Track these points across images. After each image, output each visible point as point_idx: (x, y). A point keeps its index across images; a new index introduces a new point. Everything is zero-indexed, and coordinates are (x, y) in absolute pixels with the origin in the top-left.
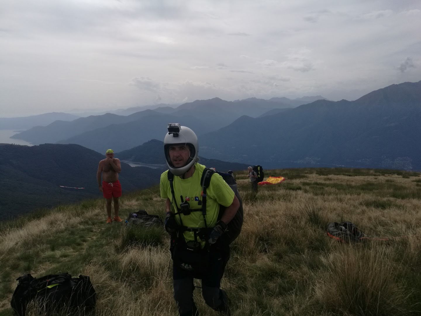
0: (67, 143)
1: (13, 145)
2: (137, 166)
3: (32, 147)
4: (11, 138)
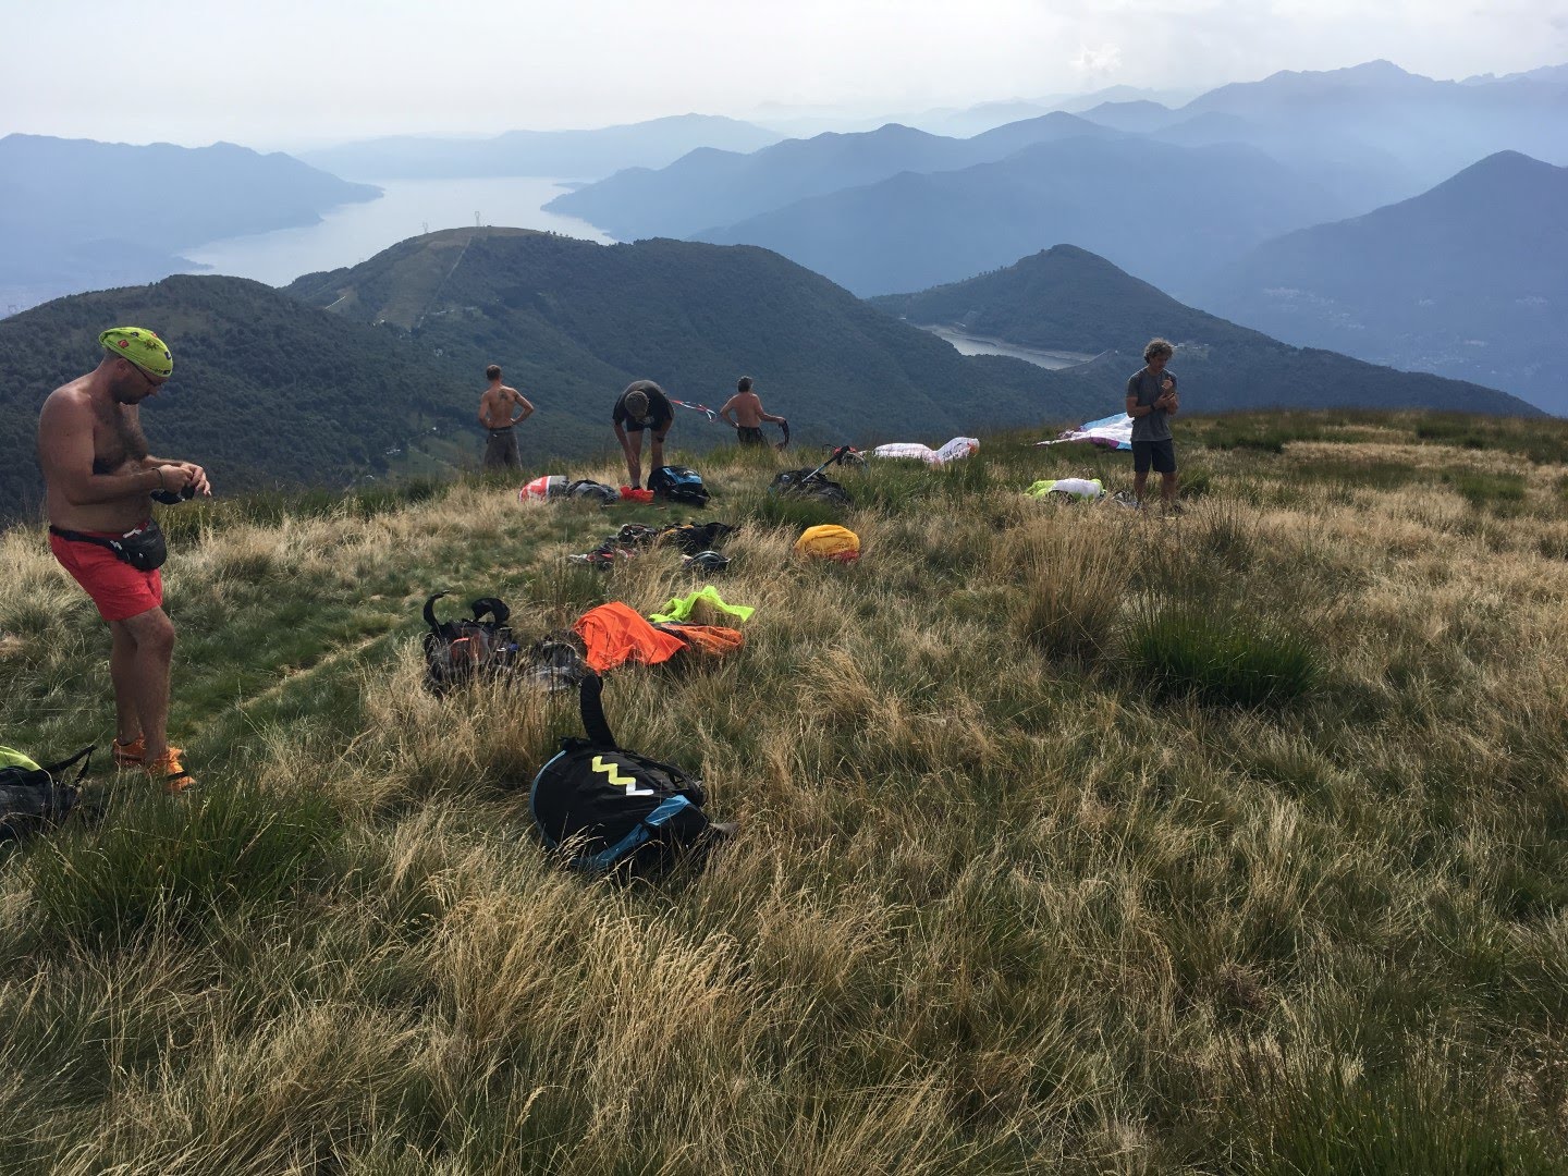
1: (551, 237)
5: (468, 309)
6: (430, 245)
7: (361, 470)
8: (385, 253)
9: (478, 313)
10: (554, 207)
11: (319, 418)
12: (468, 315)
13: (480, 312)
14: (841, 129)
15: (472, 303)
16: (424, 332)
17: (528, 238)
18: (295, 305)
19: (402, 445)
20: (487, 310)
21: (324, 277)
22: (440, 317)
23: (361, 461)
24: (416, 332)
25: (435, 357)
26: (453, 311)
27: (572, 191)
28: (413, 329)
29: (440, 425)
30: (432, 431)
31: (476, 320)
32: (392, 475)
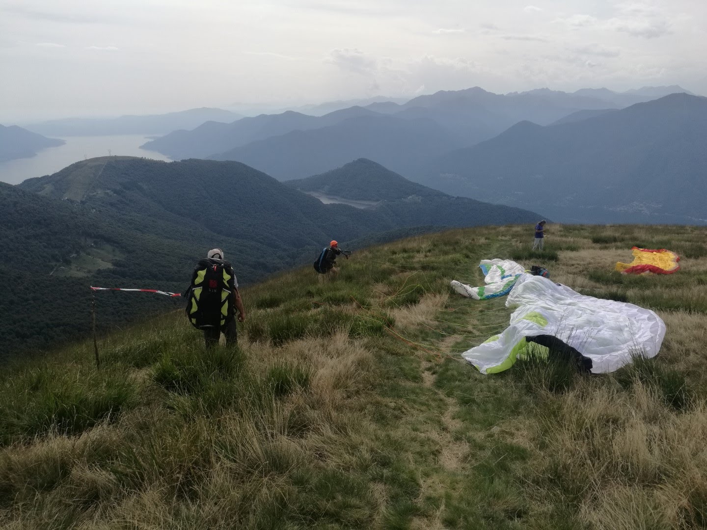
0: (224, 160)
1: (144, 159)
2: (332, 202)
3: (171, 164)
4: (143, 147)
5: (107, 191)
6: (88, 165)
7: (58, 264)
8: (67, 169)
10: (146, 147)
11: (36, 242)
12: (107, 194)
13: (112, 193)
14: (268, 113)
15: (108, 189)
16: (87, 202)
17: (133, 161)
18: (23, 192)
19: (77, 252)
20: (115, 192)
21: (38, 180)
22: (93, 195)
23: (58, 261)
24: (83, 202)
25: (91, 213)
26: (100, 193)
27: (152, 140)
28: (81, 201)
29: (95, 243)
30: (91, 246)
31: (111, 196)
32: (73, 266)
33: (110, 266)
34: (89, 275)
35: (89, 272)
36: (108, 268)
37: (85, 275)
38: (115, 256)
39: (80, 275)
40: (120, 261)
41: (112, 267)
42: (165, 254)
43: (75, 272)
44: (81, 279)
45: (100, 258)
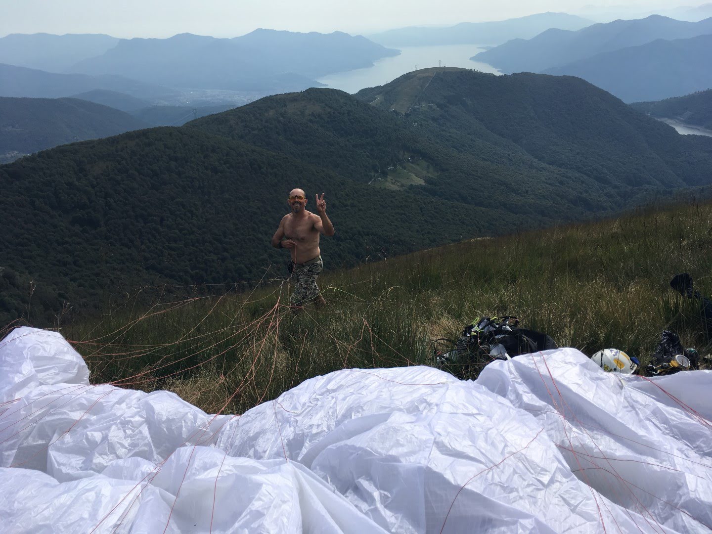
0: (561, 75)
1: (472, 72)
3: (501, 77)
4: (471, 59)
5: (431, 105)
6: (417, 76)
7: (376, 175)
8: (398, 79)
9: (435, 107)
10: (477, 58)
11: (361, 151)
12: (431, 107)
13: (436, 106)
15: (433, 103)
16: (410, 115)
17: (462, 72)
18: (357, 102)
19: (395, 166)
20: (439, 105)
21: (371, 90)
22: (418, 108)
23: (377, 172)
24: (407, 115)
25: (413, 126)
26: (424, 106)
27: (484, 51)
28: (405, 114)
29: (412, 157)
30: (408, 160)
31: (434, 110)
32: (389, 178)
33: (421, 182)
34: (402, 190)
35: (402, 186)
36: (420, 184)
37: (398, 189)
38: (428, 172)
39: (394, 187)
40: (432, 178)
41: (424, 184)
42: (478, 177)
43: (391, 185)
44: (393, 192)
45: (414, 173)
